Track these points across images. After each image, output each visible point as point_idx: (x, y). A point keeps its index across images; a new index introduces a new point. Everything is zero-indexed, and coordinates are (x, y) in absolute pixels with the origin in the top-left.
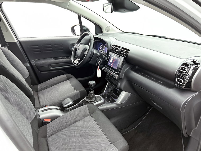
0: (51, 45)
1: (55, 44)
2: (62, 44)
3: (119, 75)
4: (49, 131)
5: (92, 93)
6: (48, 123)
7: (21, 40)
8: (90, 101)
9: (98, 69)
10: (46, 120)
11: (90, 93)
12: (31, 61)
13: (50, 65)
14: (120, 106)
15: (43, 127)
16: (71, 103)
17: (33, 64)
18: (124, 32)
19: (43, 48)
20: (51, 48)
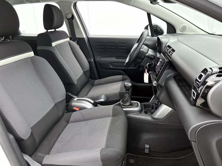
0: (115, 43)
1: (119, 43)
2: (126, 43)
3: (157, 81)
4: (72, 118)
5: (127, 96)
6: (75, 111)
7: (89, 36)
8: (123, 104)
9: (145, 73)
10: (75, 108)
11: (125, 96)
12: (95, 57)
13: (111, 63)
14: (156, 121)
15: (70, 113)
16: (102, 100)
17: (96, 60)
18: (210, 34)
19: (108, 46)
20: (115, 47)
